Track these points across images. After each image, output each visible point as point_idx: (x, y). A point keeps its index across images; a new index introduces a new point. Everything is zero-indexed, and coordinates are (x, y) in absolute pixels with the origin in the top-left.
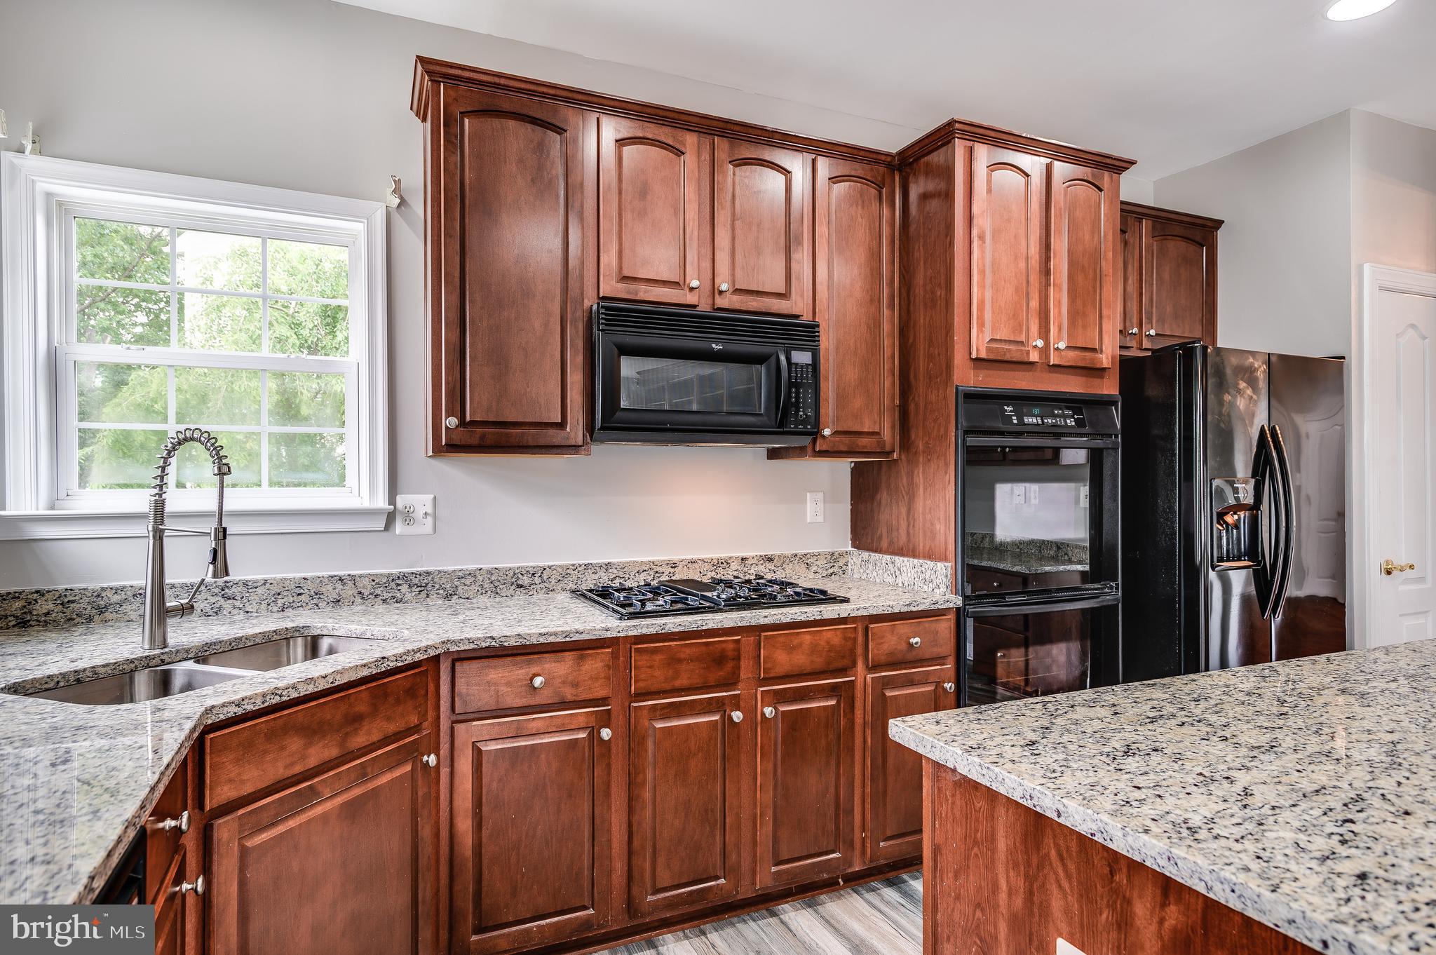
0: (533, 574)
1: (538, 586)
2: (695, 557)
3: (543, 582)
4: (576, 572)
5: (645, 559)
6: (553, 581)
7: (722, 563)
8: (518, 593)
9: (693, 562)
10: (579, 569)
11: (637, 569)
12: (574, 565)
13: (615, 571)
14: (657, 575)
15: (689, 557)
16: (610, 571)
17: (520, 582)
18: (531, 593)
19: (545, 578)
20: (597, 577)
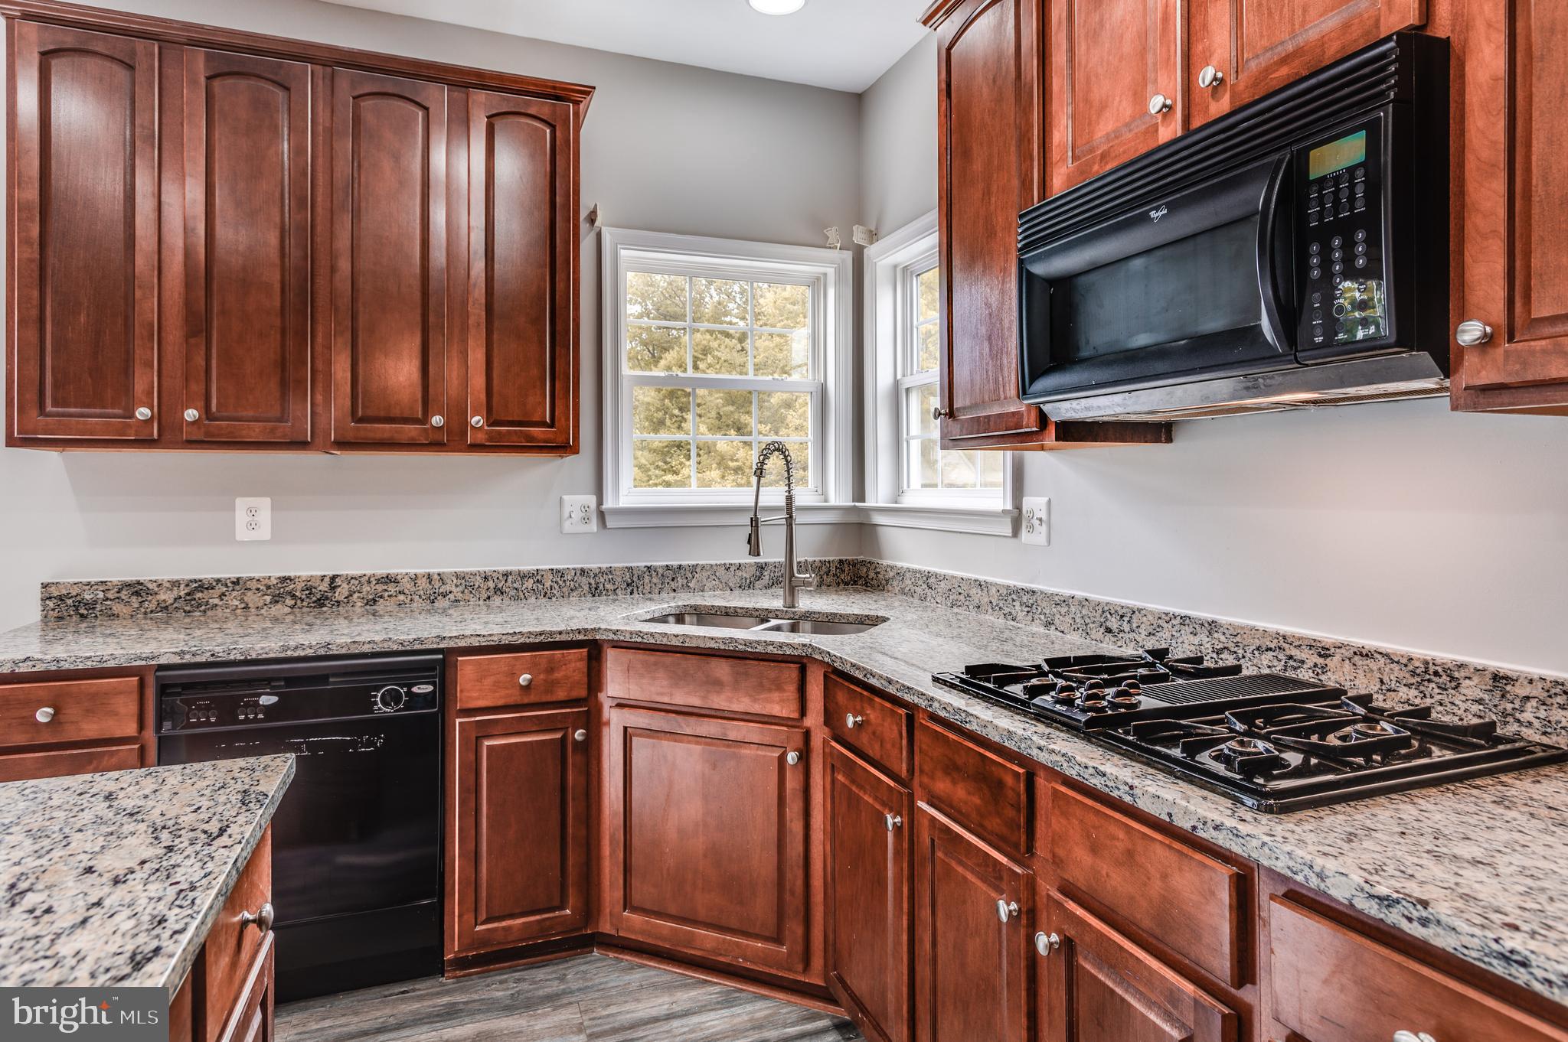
0: (1122, 617)
1: (1127, 636)
2: (1370, 643)
3: (1132, 631)
4: (1170, 625)
5: (1273, 626)
6: (1144, 633)
7: (1436, 674)
8: (1107, 638)
9: (1367, 655)
10: (1173, 621)
11: (1258, 643)
12: (1167, 614)
13: (1223, 638)
14: (1291, 663)
15: (1358, 641)
16: (1216, 635)
17: (1109, 624)
18: (1119, 644)
19: (1135, 625)
20: (1196, 640)
